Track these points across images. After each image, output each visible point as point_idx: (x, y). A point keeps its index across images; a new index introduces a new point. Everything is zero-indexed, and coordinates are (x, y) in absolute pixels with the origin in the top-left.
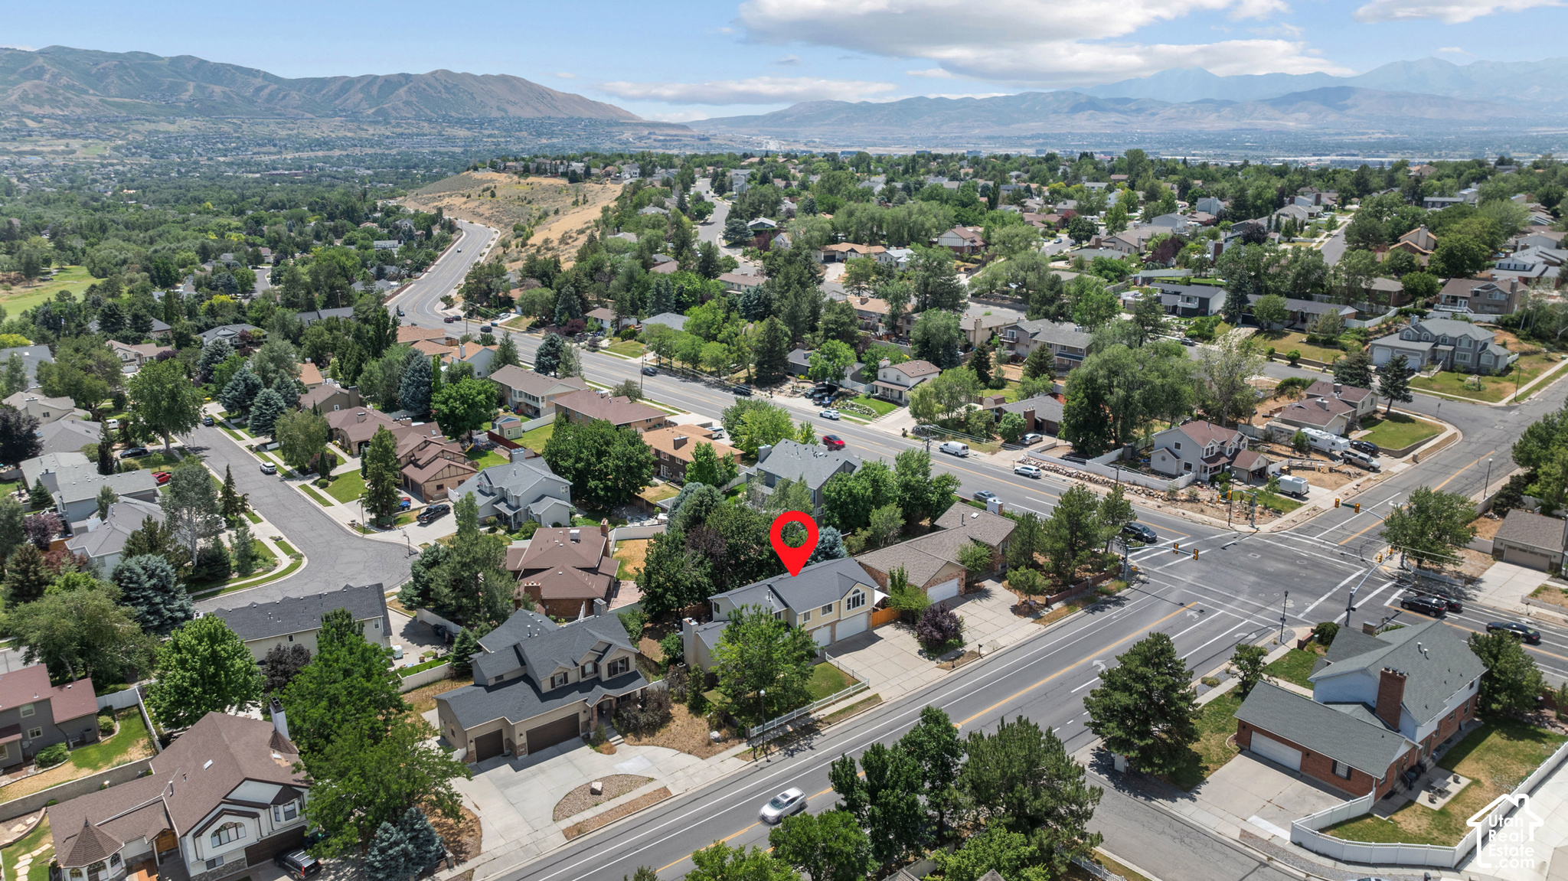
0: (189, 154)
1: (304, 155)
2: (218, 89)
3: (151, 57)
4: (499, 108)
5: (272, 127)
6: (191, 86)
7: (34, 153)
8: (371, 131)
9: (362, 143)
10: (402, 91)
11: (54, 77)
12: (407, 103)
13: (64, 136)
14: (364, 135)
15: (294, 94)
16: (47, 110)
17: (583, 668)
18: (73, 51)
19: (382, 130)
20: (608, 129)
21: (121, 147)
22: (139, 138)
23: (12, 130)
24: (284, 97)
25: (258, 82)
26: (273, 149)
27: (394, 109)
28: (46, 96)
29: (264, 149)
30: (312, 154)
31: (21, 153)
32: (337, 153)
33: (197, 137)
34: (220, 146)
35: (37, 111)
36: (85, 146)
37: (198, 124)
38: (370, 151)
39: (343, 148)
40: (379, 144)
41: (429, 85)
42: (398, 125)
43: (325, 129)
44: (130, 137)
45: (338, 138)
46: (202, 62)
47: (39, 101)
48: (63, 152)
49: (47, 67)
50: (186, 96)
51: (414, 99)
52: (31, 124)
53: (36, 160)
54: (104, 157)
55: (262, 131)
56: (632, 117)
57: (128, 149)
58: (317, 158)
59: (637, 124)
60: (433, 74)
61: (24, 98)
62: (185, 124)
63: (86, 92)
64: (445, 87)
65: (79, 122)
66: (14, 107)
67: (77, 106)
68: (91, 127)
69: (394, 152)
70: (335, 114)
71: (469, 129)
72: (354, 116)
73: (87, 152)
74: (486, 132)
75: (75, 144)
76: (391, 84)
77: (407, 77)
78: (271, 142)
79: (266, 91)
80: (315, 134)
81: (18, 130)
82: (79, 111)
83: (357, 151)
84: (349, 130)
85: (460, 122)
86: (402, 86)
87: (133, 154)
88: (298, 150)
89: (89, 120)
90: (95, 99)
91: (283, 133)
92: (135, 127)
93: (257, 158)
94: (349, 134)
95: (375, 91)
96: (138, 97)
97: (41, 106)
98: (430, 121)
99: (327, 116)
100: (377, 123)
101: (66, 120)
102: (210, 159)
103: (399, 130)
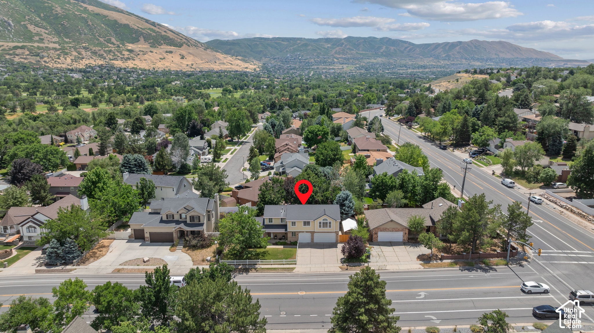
0: (377, 69)
1: (415, 71)
2: (392, 48)
3: (375, 38)
4: (496, 54)
5: (407, 61)
6: (384, 47)
7: (333, 69)
8: (442, 63)
9: (437, 67)
10: (457, 48)
11: (346, 46)
12: (459, 52)
13: (343, 64)
14: (439, 64)
15: (418, 49)
16: (341, 56)
17: (181, 215)
18: (353, 37)
19: (446, 62)
20: (544, 63)
21: (357, 67)
22: (364, 64)
23: (330, 62)
24: (414, 51)
25: (406, 45)
26: (405, 68)
27: (453, 54)
28: (342, 52)
29: (402, 68)
30: (418, 70)
31: (330, 69)
32: (427, 70)
33: (381, 64)
34: (388, 67)
35: (338, 56)
36: (347, 67)
37: (383, 60)
38: (439, 70)
39: (430, 68)
40: (443, 67)
41: (468, 45)
42: (453, 60)
43: (426, 61)
44: (361, 64)
45: (429, 65)
46: (390, 39)
47: (339, 53)
48: (341, 68)
49: (344, 43)
50: (382, 51)
51: (461, 51)
52: (335, 60)
53: (332, 71)
54: (351, 70)
55: (403, 62)
56: (558, 57)
57: (359, 68)
58: (419, 72)
59: (559, 61)
60: (471, 41)
61: (336, 53)
62: (379, 60)
63: (353, 50)
64: (475, 46)
65: (348, 59)
66: (333, 55)
67: (349, 54)
68: (351, 61)
69: (448, 70)
70: (431, 56)
71: (481, 62)
72: (437, 57)
73: (347, 68)
74: (488, 63)
75: (345, 66)
76: (453, 45)
77: (460, 43)
78: (405, 66)
79: (409, 48)
80: (422, 63)
81: (331, 62)
82: (349, 56)
83: (435, 70)
84: (434, 62)
85: (478, 60)
86: (457, 46)
87: (360, 69)
88: (413, 69)
89: (351, 59)
90: (354, 52)
91: (410, 63)
92: (363, 61)
93: (399, 71)
94: (434, 64)
95: (447, 48)
96: (367, 51)
97: (339, 55)
98: (466, 59)
99: (428, 57)
100: (445, 59)
101: (345, 59)
102: (383, 71)
103: (453, 62)
